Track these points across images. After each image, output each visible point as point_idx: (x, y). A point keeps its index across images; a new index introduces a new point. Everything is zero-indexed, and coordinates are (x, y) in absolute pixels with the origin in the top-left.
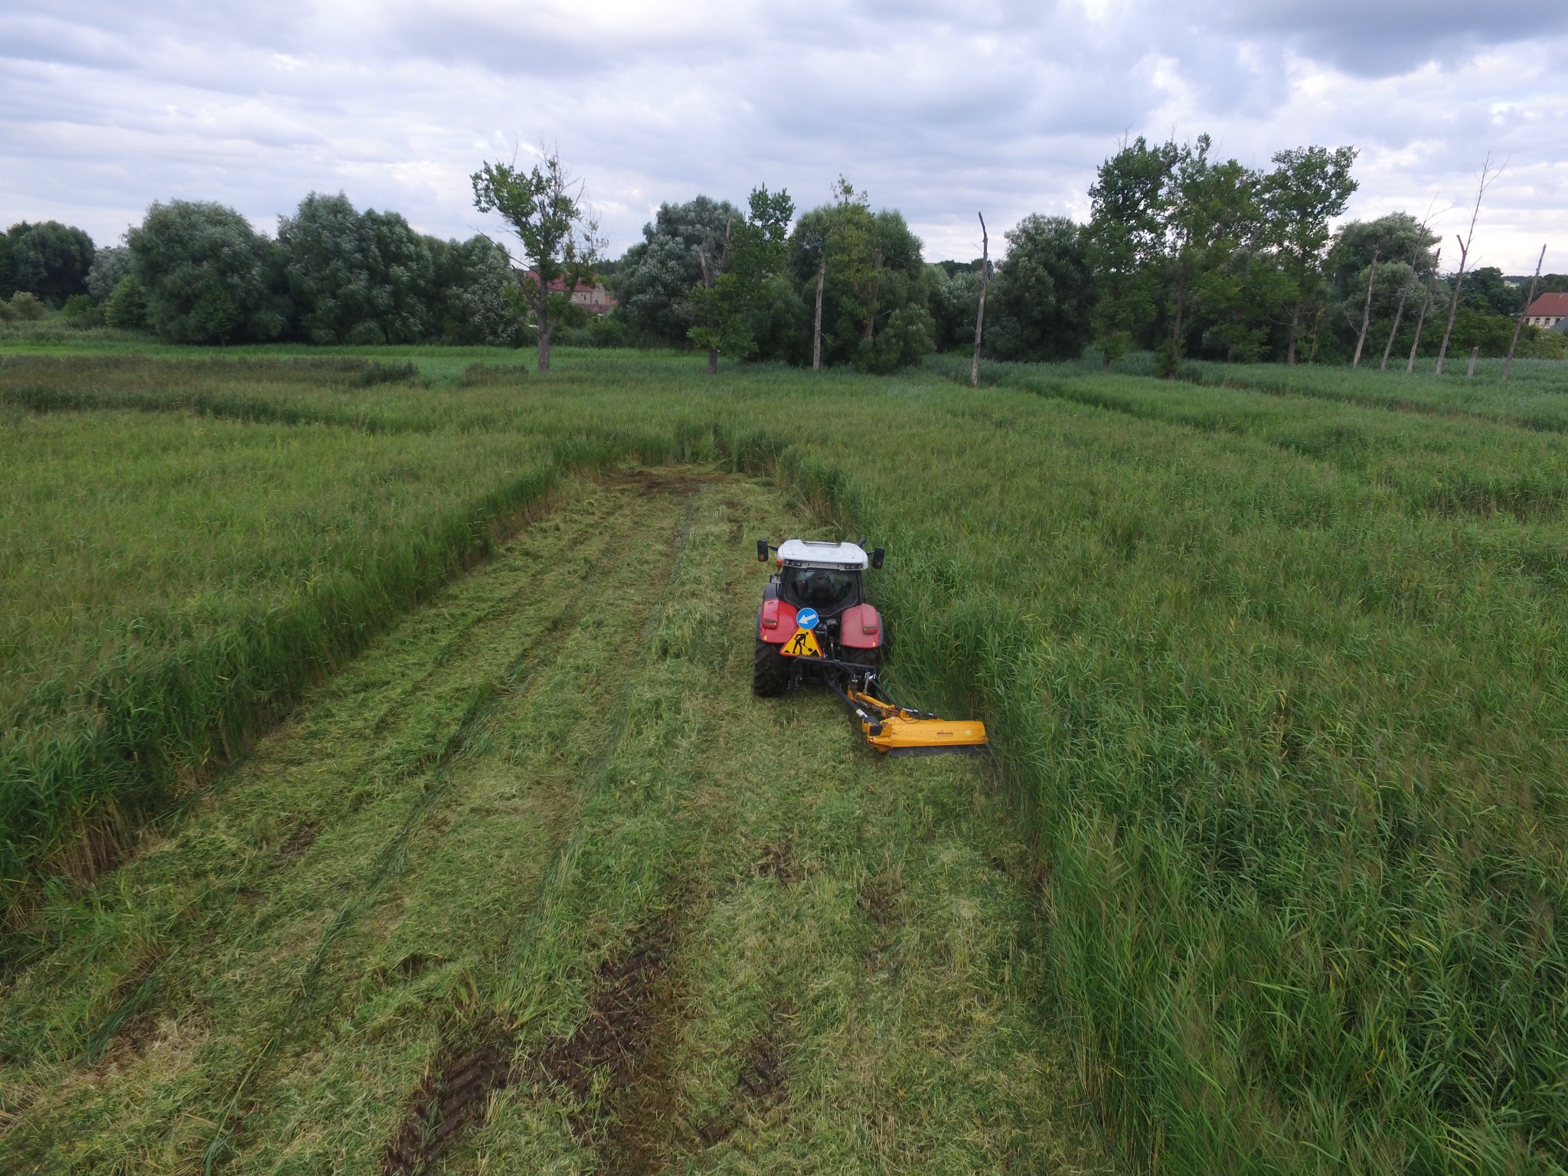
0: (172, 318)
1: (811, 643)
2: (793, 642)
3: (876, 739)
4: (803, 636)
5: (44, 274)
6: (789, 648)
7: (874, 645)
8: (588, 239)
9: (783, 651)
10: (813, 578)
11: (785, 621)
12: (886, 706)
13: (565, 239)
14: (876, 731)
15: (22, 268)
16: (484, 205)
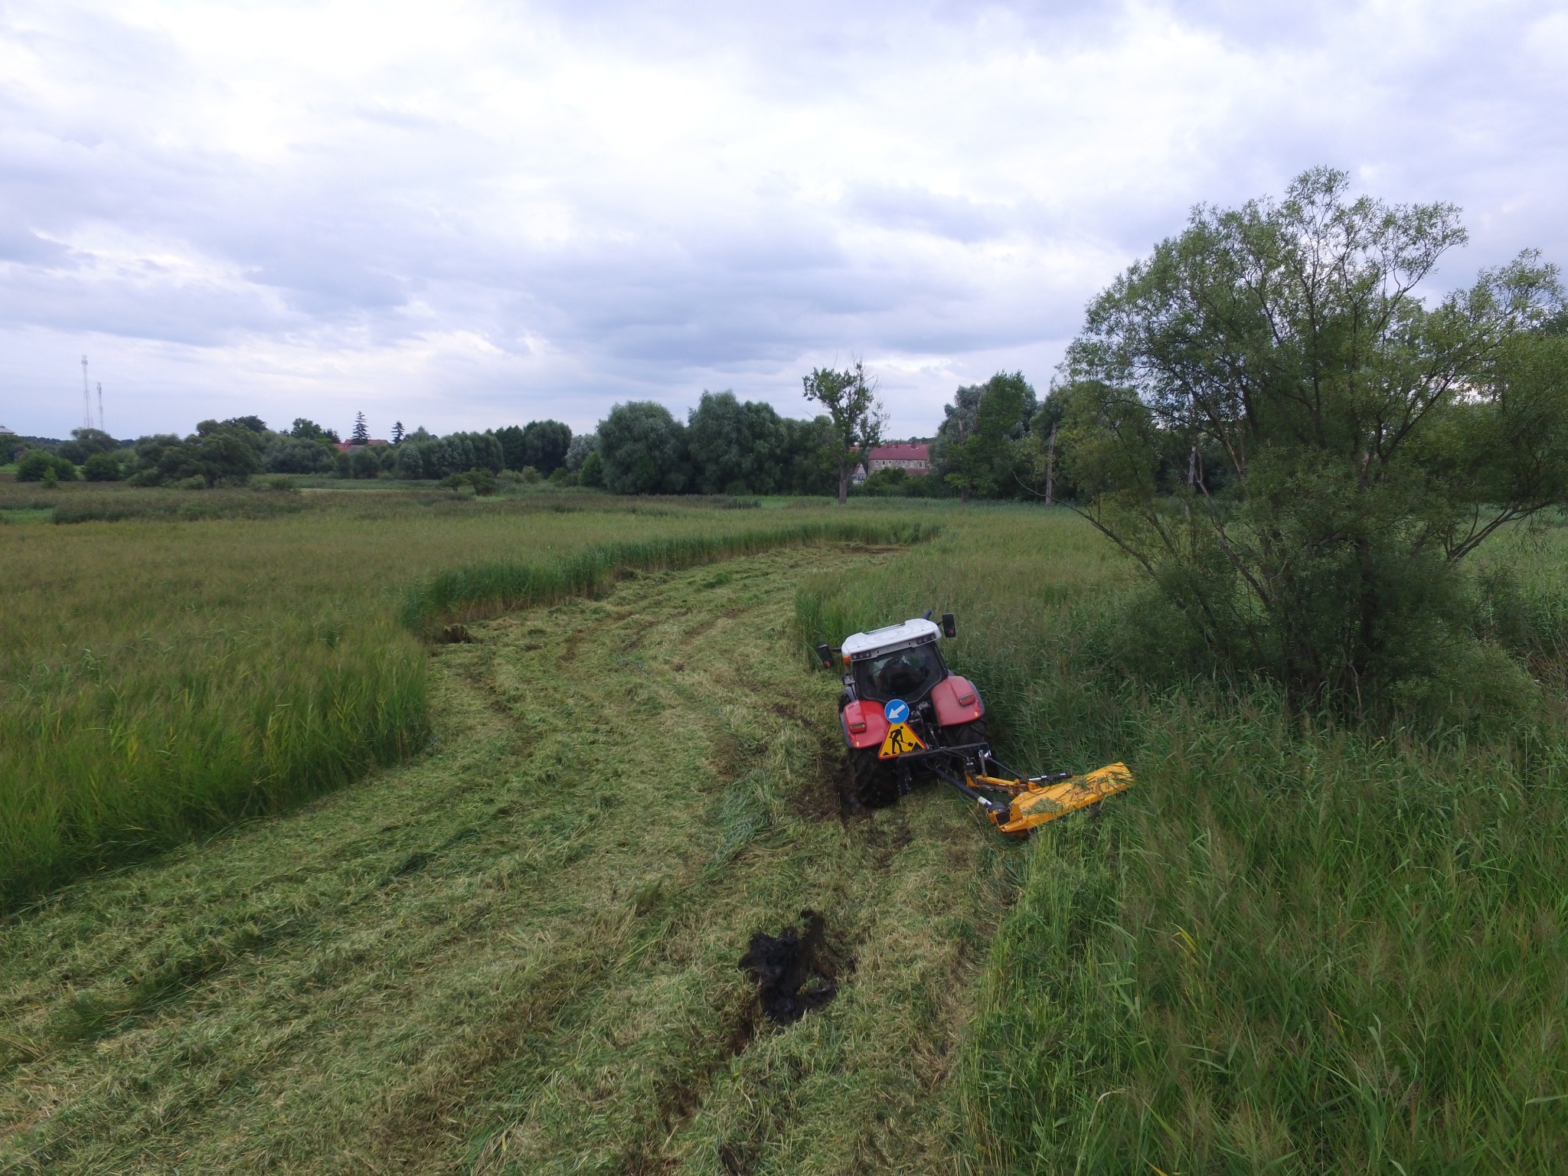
0: (619, 478)
1: (909, 736)
2: (888, 742)
3: (1007, 827)
4: (898, 732)
5: (540, 455)
6: (887, 749)
7: (976, 715)
8: (875, 415)
9: (881, 755)
10: (887, 667)
11: (874, 720)
12: (1011, 783)
13: (862, 416)
14: (1004, 818)
15: (529, 452)
16: (809, 396)
